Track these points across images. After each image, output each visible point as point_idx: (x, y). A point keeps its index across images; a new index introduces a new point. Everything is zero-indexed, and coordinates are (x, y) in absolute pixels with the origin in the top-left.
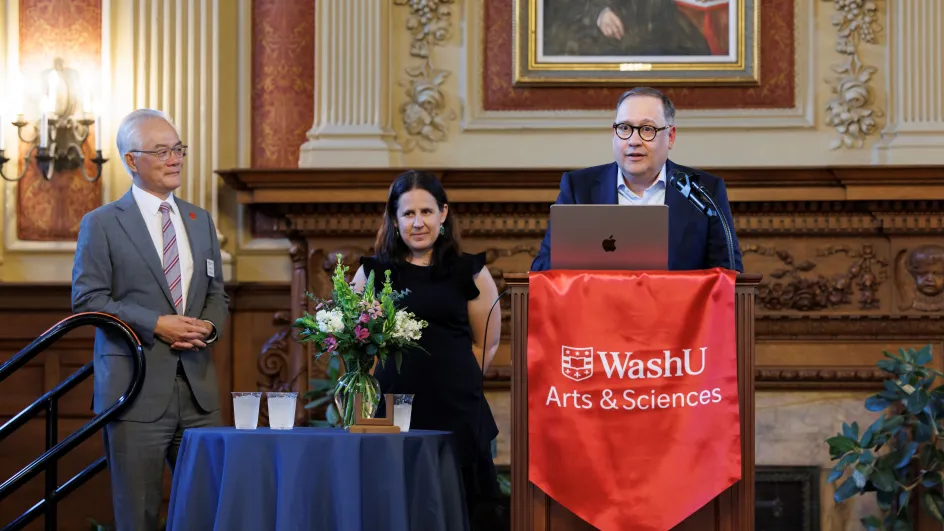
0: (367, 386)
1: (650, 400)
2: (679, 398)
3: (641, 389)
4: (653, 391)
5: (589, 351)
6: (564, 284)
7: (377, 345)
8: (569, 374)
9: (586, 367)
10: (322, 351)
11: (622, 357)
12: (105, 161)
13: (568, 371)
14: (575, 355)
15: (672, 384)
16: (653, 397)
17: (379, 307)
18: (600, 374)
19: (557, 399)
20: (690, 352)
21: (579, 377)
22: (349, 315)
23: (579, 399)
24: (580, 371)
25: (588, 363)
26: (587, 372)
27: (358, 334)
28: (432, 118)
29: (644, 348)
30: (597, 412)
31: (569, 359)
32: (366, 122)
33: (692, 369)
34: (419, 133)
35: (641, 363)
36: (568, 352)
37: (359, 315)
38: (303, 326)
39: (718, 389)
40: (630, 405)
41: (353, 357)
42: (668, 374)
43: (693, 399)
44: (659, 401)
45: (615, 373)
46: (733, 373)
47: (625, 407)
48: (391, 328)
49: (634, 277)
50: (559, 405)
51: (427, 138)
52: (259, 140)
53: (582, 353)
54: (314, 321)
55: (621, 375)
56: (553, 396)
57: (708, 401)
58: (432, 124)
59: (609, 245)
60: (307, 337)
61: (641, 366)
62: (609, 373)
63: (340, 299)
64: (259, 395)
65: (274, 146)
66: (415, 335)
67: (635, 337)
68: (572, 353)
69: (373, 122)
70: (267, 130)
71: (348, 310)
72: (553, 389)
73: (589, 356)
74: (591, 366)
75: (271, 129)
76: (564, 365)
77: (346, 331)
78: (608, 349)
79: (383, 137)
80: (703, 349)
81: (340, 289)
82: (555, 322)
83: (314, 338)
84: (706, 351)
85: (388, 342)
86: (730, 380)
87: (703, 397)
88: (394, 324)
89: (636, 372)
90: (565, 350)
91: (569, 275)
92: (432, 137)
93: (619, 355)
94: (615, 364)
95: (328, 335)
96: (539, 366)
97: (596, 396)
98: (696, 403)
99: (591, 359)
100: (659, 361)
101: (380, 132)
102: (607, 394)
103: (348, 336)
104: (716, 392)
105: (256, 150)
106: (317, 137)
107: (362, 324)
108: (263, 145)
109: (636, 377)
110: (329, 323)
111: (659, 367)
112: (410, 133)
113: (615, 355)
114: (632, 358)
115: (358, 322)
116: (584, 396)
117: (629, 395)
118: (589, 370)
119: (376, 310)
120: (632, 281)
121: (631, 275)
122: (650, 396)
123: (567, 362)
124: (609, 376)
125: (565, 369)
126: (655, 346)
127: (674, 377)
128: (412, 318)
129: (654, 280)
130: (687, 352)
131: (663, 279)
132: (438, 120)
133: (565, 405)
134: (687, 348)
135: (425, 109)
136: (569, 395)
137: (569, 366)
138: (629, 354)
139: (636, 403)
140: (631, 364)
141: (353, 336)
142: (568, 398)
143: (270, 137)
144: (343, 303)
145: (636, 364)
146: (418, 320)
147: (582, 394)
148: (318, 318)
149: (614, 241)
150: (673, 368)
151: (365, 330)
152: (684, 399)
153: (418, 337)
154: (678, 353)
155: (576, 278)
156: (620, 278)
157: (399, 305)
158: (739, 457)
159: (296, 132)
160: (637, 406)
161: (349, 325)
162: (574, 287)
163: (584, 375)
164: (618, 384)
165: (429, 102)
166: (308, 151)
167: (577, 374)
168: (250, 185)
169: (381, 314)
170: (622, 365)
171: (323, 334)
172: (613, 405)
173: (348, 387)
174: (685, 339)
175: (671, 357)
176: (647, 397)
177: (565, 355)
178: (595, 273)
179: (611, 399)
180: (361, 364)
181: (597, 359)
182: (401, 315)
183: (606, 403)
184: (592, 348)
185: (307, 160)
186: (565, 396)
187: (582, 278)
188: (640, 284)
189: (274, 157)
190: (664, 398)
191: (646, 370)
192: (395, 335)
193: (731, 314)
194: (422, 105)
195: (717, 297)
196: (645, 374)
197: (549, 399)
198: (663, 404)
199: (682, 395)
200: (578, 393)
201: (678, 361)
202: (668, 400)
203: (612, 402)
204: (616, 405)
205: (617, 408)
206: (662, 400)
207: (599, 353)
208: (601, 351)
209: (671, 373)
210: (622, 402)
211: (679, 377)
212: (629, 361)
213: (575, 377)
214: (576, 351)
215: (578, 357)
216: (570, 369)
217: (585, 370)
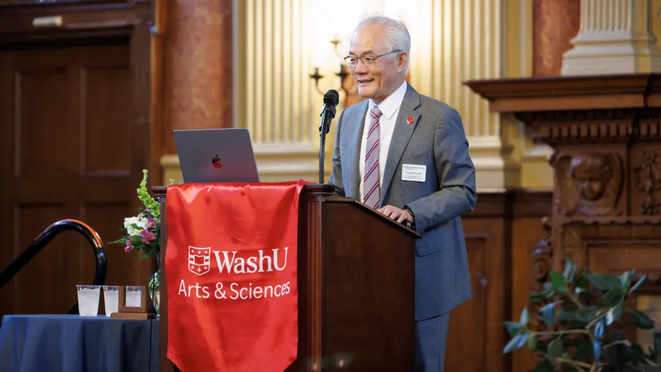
1: (248, 291)
2: (269, 290)
3: (243, 282)
4: (251, 284)
5: (208, 250)
6: (191, 194)
8: (194, 270)
9: (205, 263)
11: (230, 255)
13: (193, 267)
14: (198, 254)
15: (264, 279)
16: (251, 288)
18: (214, 269)
19: (184, 291)
20: (278, 251)
21: (201, 272)
23: (200, 291)
24: (201, 267)
25: (207, 260)
26: (206, 268)
29: (246, 248)
30: (212, 302)
31: (193, 257)
33: (279, 265)
35: (242, 260)
36: (193, 251)
39: (289, 283)
40: (235, 295)
42: (261, 270)
43: (279, 290)
44: (255, 292)
45: (225, 268)
47: (231, 297)
49: (240, 188)
50: (186, 295)
52: (540, 48)
53: (203, 253)
55: (229, 270)
56: (182, 288)
61: (242, 264)
62: (221, 268)
65: (550, 54)
67: (240, 240)
68: (196, 252)
69: (625, 28)
72: (182, 281)
73: (207, 255)
74: (208, 263)
75: (548, 37)
76: (190, 262)
78: (221, 249)
79: (632, 42)
80: (286, 249)
84: (288, 250)
86: (293, 275)
89: (239, 268)
90: (191, 249)
91: (198, 187)
93: (228, 254)
94: (225, 262)
95: (129, 238)
97: (212, 288)
98: (280, 294)
99: (208, 257)
100: (255, 259)
101: (630, 37)
102: (219, 286)
104: (288, 285)
106: (582, 44)
108: (542, 54)
109: (239, 272)
111: (255, 264)
113: (225, 253)
114: (237, 256)
116: (204, 288)
117: (234, 287)
118: (207, 266)
120: (238, 191)
121: (238, 186)
122: (248, 287)
123: (192, 259)
124: (221, 272)
125: (191, 265)
126: (253, 246)
127: (265, 273)
129: (253, 190)
130: (275, 251)
131: (260, 190)
133: (189, 295)
134: (275, 248)
136: (193, 286)
137: (193, 263)
138: (234, 253)
139: (239, 294)
140: (237, 260)
142: (192, 289)
143: (547, 45)
145: (239, 261)
147: (202, 287)
150: (265, 266)
152: (272, 291)
154: (268, 252)
155: (202, 189)
156: (231, 188)
158: (297, 340)
160: (239, 297)
162: (200, 196)
163: (204, 271)
164: (227, 278)
166: (567, 59)
167: (199, 270)
170: (230, 261)
172: (223, 296)
175: (263, 256)
176: (246, 289)
177: (191, 253)
178: (215, 185)
179: (222, 291)
181: (213, 256)
183: (218, 294)
184: (210, 248)
185: (571, 67)
186: (190, 288)
187: (208, 188)
188: (243, 194)
190: (258, 290)
191: (246, 266)
196: (246, 270)
197: (180, 290)
198: (258, 295)
199: (271, 287)
200: (199, 285)
201: (269, 258)
202: (261, 292)
203: (223, 293)
204: (225, 296)
205: (226, 298)
206: (257, 292)
207: (214, 252)
208: (216, 250)
209: (264, 269)
210: (229, 293)
211: (270, 272)
212: (235, 259)
213: (198, 272)
214: (198, 250)
215: (200, 255)
216: (194, 265)
217: (204, 266)
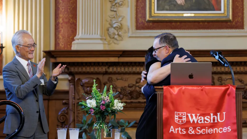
0: (104, 126)
1: (206, 130)
2: (216, 130)
3: (203, 127)
4: (207, 128)
5: (185, 114)
6: (176, 90)
7: (108, 112)
8: (178, 122)
9: (183, 119)
10: (88, 114)
11: (196, 116)
12: (4, 47)
13: (177, 121)
14: (179, 115)
15: (213, 125)
16: (207, 130)
17: (108, 99)
18: (188, 122)
19: (173, 131)
20: (220, 114)
21: (181, 123)
22: (98, 101)
23: (181, 130)
24: (181, 121)
25: (184, 118)
26: (184, 121)
27: (101, 108)
28: (118, 32)
29: (204, 112)
30: (187, 135)
31: (177, 116)
32: (95, 34)
33: (221, 120)
34: (113, 38)
35: (203, 118)
36: (177, 114)
37: (102, 101)
38: (82, 105)
39: (230, 127)
40: (199, 132)
41: (99, 116)
42: (212, 122)
43: (221, 130)
45: (194, 121)
46: (235, 121)
47: (197, 133)
48: (113, 106)
49: (200, 88)
50: (174, 132)
51: (116, 39)
52: (58, 40)
53: (182, 114)
54: (86, 103)
55: (196, 122)
56: (172, 129)
57: (226, 131)
58: (118, 34)
59: (191, 77)
60: (83, 109)
62: (191, 121)
63: (94, 95)
64: (66, 129)
65: (63, 42)
66: (121, 108)
67: (200, 109)
68: (179, 114)
69: (97, 34)
70: (60, 37)
71: (97, 99)
72: (172, 127)
73: (184, 115)
74: (185, 119)
75: (62, 36)
76: (176, 119)
77: (96, 107)
78: (191, 113)
79: (101, 39)
80: (224, 113)
81: (95, 92)
82: (172, 103)
83: (86, 109)
84: (225, 113)
85: (112, 110)
86: (234, 124)
87: (225, 130)
88: (114, 104)
89: (201, 121)
90: (176, 113)
91: (178, 87)
92: (118, 39)
93: (195, 115)
94: (194, 118)
95: (91, 108)
96: (167, 119)
97: (187, 129)
98: (222, 132)
99: (185, 117)
100: (209, 117)
101: (100, 37)
102: (191, 129)
103: (98, 109)
104: (229, 128)
105: (56, 44)
106: (78, 39)
107: (103, 104)
108: (59, 42)
109: (201, 123)
110: (91, 104)
111: (209, 119)
112: (110, 38)
113: (194, 115)
114: (199, 116)
115: (101, 103)
116: (183, 129)
117: (198, 129)
118: (185, 120)
119: (107, 100)
120: (199, 89)
121: (199, 87)
122: (206, 129)
123: (177, 117)
124: (191, 122)
125: (176, 120)
126: (207, 112)
127: (214, 123)
128: (120, 102)
129: (207, 89)
130: (219, 114)
131: (210, 88)
132: (120, 33)
133: (176, 133)
134: (218, 112)
135: (116, 29)
136: (178, 129)
137: (177, 119)
138: (198, 115)
139: (201, 132)
140: (199, 118)
141: (100, 108)
142: (177, 130)
143: (62, 39)
144: (96, 97)
145: (201, 118)
146: (122, 103)
147: (182, 128)
148: (87, 102)
149: (193, 75)
150: (214, 120)
151: (104, 106)
152: (217, 130)
153: (122, 109)
154: (215, 114)
155: (180, 88)
156: (195, 88)
157: (115, 97)
159: (71, 37)
160: (201, 133)
161: (98, 105)
162: (179, 91)
163: (183, 122)
164: (195, 125)
165: (117, 27)
166: (75, 44)
167: (180, 122)
168: (55, 56)
169: (109, 101)
170: (196, 118)
171: (89, 108)
172: (193, 132)
173: (98, 126)
174: (218, 109)
175: (213, 116)
176: (205, 130)
177: (176, 115)
178: (186, 86)
179: (192, 130)
180: (102, 119)
181: (187, 116)
182: (116, 101)
183: (190, 132)
184: (185, 113)
185: (75, 47)
186: (176, 129)
187: (182, 88)
188: (202, 90)
189: (63, 46)
191: (204, 120)
192: (114, 108)
193: (234, 100)
194: (115, 28)
195: (229, 95)
196: (204, 121)
197: (171, 130)
198: (210, 132)
199: (217, 129)
200: (181, 128)
201: (216, 117)
202: (212, 131)
203: (193, 131)
204: (194, 132)
205: (194, 133)
206: (210, 131)
207: (188, 114)
208: (189, 113)
209: (213, 121)
210: (196, 131)
211: (216, 123)
212: (199, 117)
213: (180, 123)
214: (180, 114)
215: (180, 116)
216: (178, 120)
217: (183, 120)
